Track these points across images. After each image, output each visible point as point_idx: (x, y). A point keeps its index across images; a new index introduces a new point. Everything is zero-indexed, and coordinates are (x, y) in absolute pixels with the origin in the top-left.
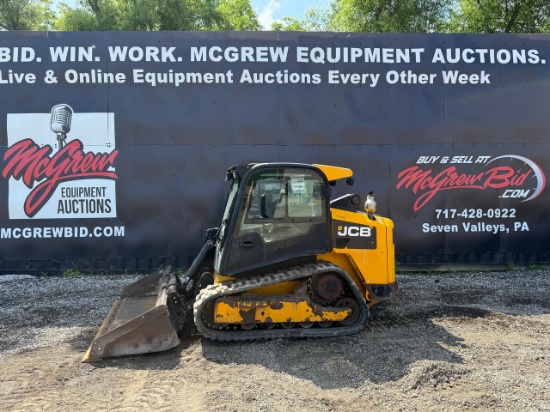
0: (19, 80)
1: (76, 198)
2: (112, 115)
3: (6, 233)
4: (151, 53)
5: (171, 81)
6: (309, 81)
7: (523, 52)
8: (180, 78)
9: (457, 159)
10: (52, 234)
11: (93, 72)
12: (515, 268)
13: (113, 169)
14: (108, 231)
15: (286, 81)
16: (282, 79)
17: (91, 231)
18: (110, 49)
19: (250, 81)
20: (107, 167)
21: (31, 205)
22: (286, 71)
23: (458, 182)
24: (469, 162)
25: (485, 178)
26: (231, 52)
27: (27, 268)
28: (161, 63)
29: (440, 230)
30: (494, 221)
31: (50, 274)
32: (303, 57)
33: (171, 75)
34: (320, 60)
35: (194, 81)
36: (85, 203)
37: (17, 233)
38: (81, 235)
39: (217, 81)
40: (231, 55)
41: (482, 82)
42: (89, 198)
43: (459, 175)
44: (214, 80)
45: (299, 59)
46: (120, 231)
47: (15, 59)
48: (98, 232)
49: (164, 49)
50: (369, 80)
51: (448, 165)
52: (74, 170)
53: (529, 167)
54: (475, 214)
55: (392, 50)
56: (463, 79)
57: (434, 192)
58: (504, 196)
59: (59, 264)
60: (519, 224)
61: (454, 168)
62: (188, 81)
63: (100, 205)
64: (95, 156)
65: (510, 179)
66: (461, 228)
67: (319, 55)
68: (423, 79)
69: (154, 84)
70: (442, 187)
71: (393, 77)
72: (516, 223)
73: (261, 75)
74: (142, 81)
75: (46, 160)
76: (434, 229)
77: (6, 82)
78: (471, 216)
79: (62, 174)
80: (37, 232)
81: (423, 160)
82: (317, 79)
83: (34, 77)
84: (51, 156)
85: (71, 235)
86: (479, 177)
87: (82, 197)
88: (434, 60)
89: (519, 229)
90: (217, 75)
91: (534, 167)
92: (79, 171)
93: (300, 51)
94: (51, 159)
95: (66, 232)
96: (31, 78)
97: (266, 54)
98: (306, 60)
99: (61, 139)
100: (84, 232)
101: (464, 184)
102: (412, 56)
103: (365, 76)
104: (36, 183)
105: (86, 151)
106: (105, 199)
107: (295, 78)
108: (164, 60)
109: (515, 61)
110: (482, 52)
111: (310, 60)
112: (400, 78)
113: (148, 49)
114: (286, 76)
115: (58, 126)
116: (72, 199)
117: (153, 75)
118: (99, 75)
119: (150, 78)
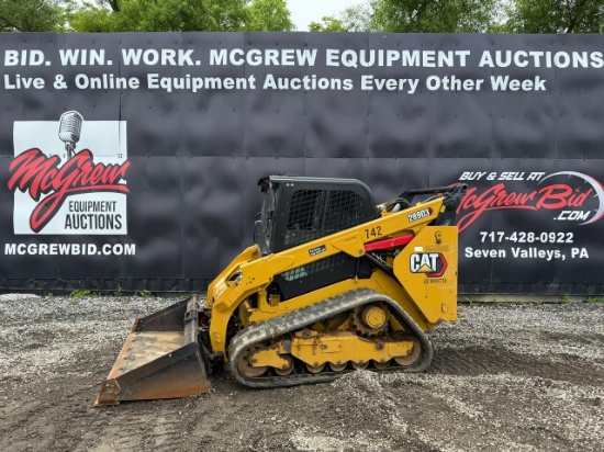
0: (27, 86)
1: (84, 213)
2: (124, 124)
3: (10, 249)
4: (168, 56)
5: (188, 87)
6: (339, 87)
7: (585, 54)
8: (198, 83)
9: (506, 176)
10: (58, 251)
11: (105, 76)
12: (571, 300)
13: (125, 182)
14: (118, 249)
15: (314, 87)
16: (310, 84)
17: (100, 248)
18: (124, 51)
19: (275, 87)
20: (118, 179)
21: (37, 219)
22: (314, 76)
23: (506, 202)
24: (521, 179)
25: (538, 197)
26: (254, 55)
27: (32, 287)
28: (177, 66)
29: (486, 256)
30: (548, 246)
31: (56, 294)
32: (333, 60)
33: (188, 80)
34: (353, 64)
35: (213, 87)
36: (93, 218)
37: (22, 249)
38: (89, 253)
39: (238, 87)
40: (254, 58)
41: (537, 88)
42: (98, 213)
43: (508, 193)
44: (235, 85)
45: (329, 63)
46: (131, 249)
47: (23, 63)
48: (107, 249)
49: (181, 52)
50: (407, 86)
51: (496, 182)
52: (83, 183)
53: (589, 186)
54: (526, 238)
55: (433, 53)
56: (514, 85)
57: (479, 212)
58: (560, 218)
59: (65, 284)
60: (578, 250)
61: (502, 186)
62: (207, 86)
63: (109, 221)
64: (105, 168)
65: (567, 199)
66: (509, 253)
67: (351, 58)
68: (468, 85)
69: (169, 90)
70: (489, 206)
71: (434, 83)
72: (573, 249)
73: (286, 80)
74: (157, 86)
75: (53, 172)
76: (478, 254)
77: (13, 87)
78: (521, 240)
79: (71, 186)
80: (43, 249)
81: (467, 176)
82: (348, 84)
83: (42, 82)
84: (59, 167)
85: (78, 253)
86: (531, 196)
87: (91, 212)
88: (482, 64)
89: (577, 256)
90: (238, 80)
91: (596, 185)
92: (89, 184)
93: (330, 54)
94: (58, 171)
95: (73, 249)
96: (39, 83)
97: (292, 57)
98: (337, 64)
99: (70, 149)
100: (92, 250)
101: (514, 204)
102: (457, 59)
103: (402, 81)
104: (43, 196)
105: (96, 161)
106: (115, 214)
107: (323, 84)
108: (181, 63)
109: (575, 65)
110: (537, 55)
111: (341, 63)
112: (442, 84)
113: (164, 52)
114: (314, 81)
115: (67, 135)
116: (80, 213)
117: (169, 80)
118: (112, 80)
119: (166, 83)
